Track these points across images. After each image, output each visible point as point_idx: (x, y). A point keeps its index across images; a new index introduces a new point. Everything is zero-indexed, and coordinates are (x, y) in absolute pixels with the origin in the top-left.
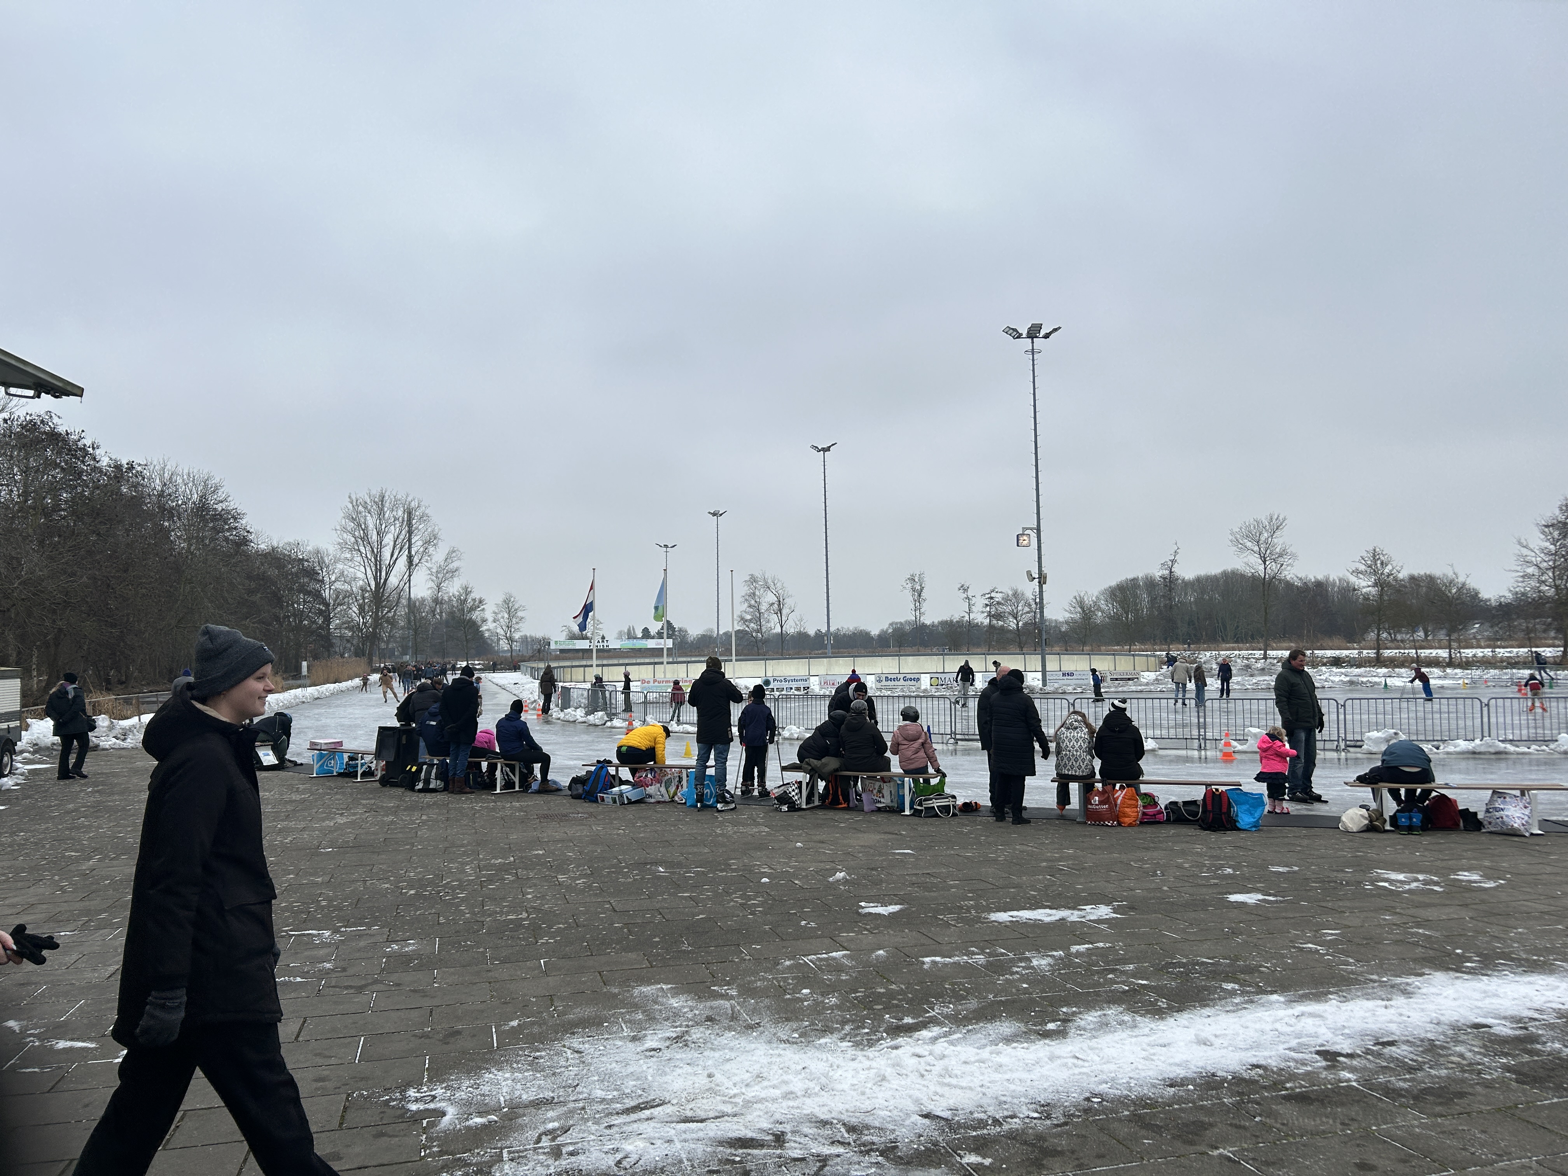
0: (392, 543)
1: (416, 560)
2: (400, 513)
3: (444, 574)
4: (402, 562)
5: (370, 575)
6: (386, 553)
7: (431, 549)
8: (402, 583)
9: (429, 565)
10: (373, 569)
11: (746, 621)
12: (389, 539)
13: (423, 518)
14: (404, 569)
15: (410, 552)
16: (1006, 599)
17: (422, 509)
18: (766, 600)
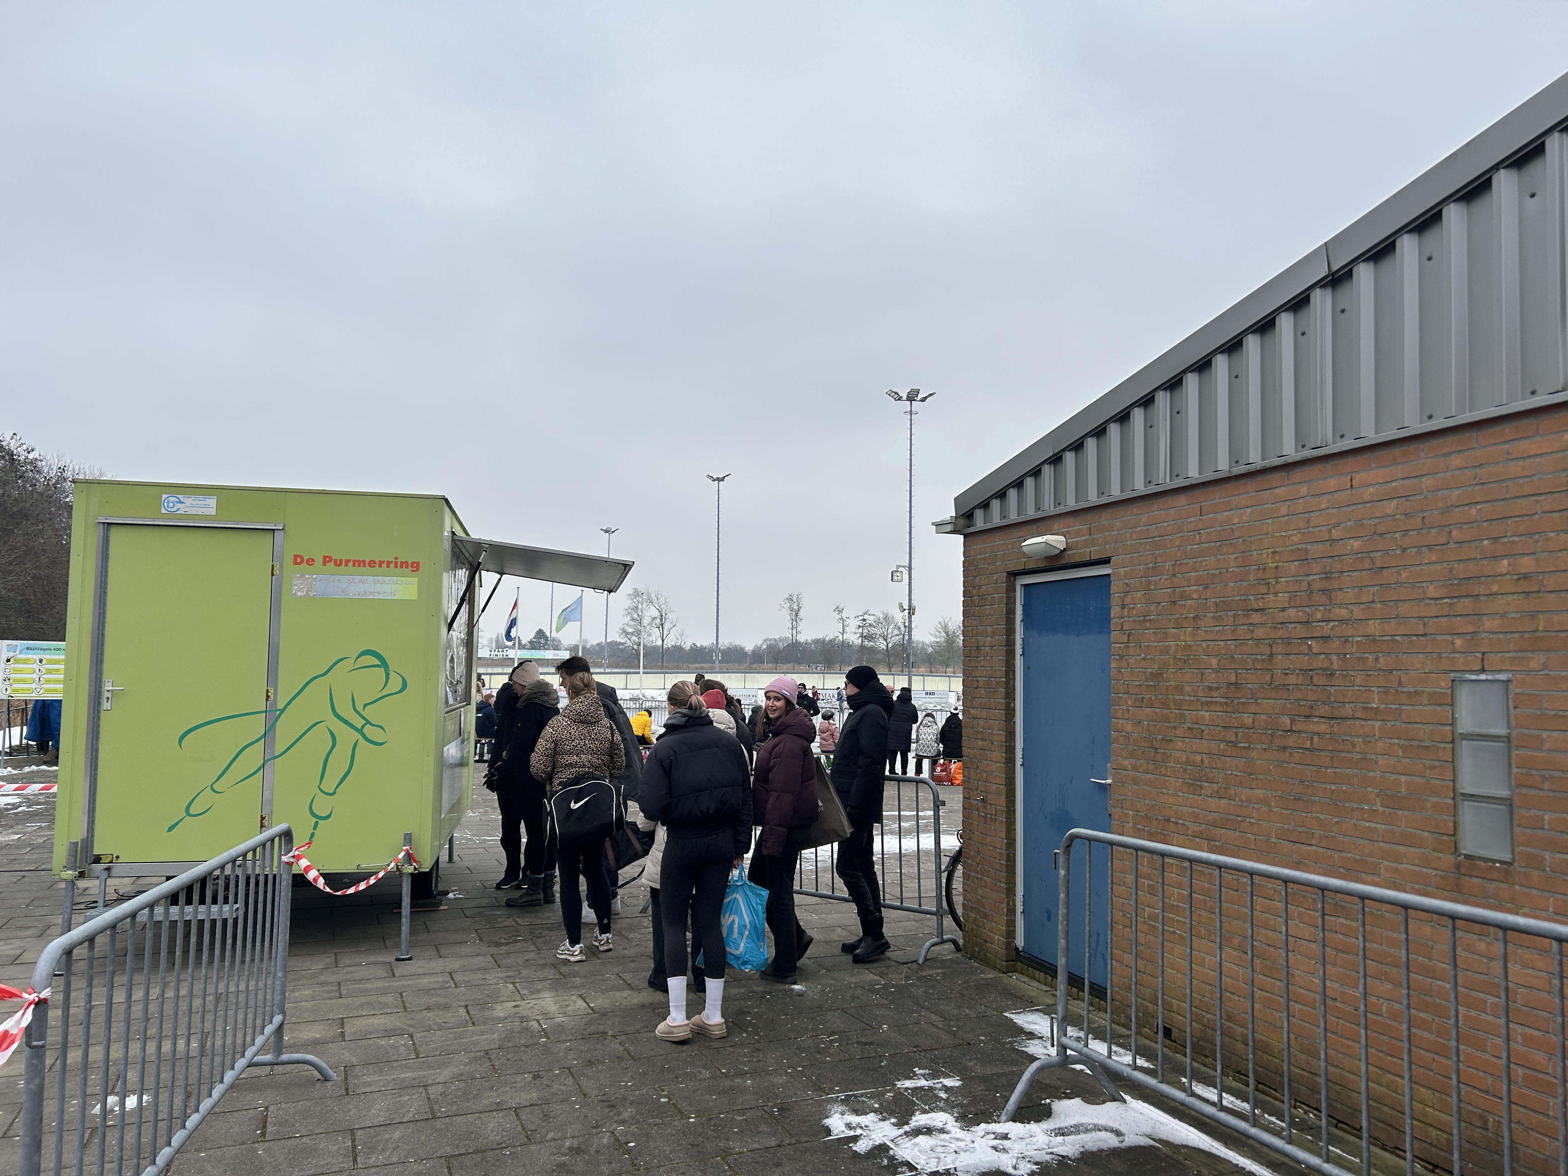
11: (628, 633)
16: (878, 622)
18: (649, 614)
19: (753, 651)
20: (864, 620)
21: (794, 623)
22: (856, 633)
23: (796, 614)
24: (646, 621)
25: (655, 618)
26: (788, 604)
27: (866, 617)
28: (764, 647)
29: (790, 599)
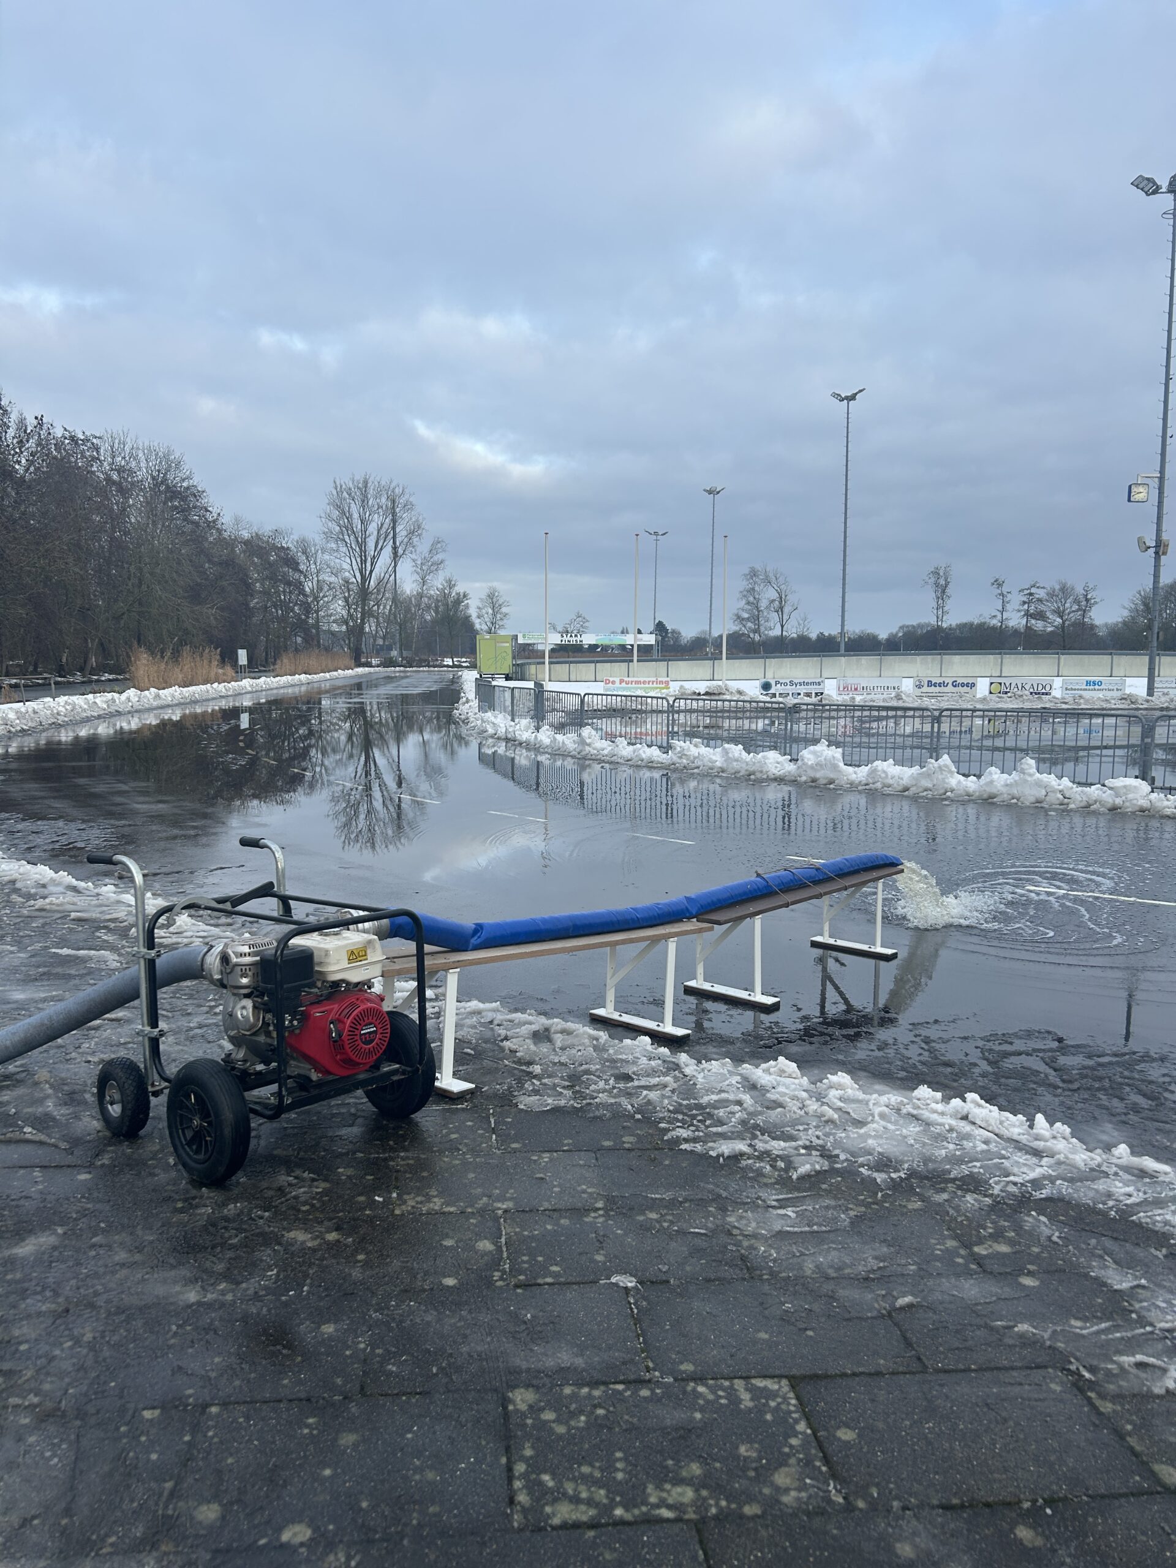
0: (375, 533)
1: (400, 551)
2: (384, 500)
3: (428, 568)
4: (387, 552)
5: (355, 567)
6: (371, 543)
7: (415, 540)
8: (387, 576)
9: (414, 556)
10: (359, 560)
11: (743, 619)
12: (372, 528)
13: (408, 506)
14: (389, 561)
15: (394, 543)
16: (1052, 595)
17: (407, 496)
18: (766, 596)
19: (888, 640)
20: (1031, 594)
21: (940, 601)
22: (1019, 611)
23: (942, 591)
24: (763, 604)
25: (773, 601)
26: (933, 580)
27: (1033, 590)
28: (900, 634)
29: (936, 573)
